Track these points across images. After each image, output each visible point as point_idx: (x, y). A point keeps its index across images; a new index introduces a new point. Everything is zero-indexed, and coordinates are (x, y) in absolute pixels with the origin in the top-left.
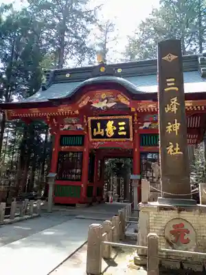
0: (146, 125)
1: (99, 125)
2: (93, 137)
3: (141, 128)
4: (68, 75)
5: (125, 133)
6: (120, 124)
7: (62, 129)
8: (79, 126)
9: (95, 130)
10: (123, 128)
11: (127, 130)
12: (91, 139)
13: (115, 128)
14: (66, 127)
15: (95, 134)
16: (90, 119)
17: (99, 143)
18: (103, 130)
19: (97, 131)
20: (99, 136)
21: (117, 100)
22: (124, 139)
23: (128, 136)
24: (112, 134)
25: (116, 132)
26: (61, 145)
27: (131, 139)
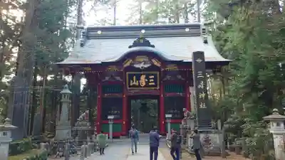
0: (168, 77)
1: (135, 77)
2: (130, 86)
3: (165, 79)
4: (99, 32)
5: (153, 84)
6: (151, 77)
7: (103, 81)
8: (118, 78)
9: (131, 81)
10: (151, 80)
11: (155, 81)
12: (128, 88)
13: (147, 80)
14: (107, 78)
15: (131, 84)
16: (127, 73)
17: (135, 90)
18: (137, 81)
19: (133, 82)
20: (134, 86)
21: (152, 63)
22: (153, 88)
23: (156, 86)
24: (144, 84)
25: (147, 83)
26: (104, 93)
27: (158, 88)
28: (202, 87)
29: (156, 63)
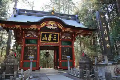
0: (63, 37)
1: (45, 35)
2: (42, 41)
3: (62, 38)
4: (26, 12)
5: (56, 40)
6: (54, 36)
7: (26, 36)
8: (35, 35)
9: (43, 37)
10: (54, 38)
12: (41, 41)
13: (52, 38)
14: (28, 35)
15: (43, 39)
16: (41, 32)
17: (44, 43)
18: (47, 38)
19: (44, 38)
20: (45, 40)
21: (57, 26)
22: (55, 42)
24: (50, 40)
27: (58, 42)
28: (106, 33)
29: (60, 27)
